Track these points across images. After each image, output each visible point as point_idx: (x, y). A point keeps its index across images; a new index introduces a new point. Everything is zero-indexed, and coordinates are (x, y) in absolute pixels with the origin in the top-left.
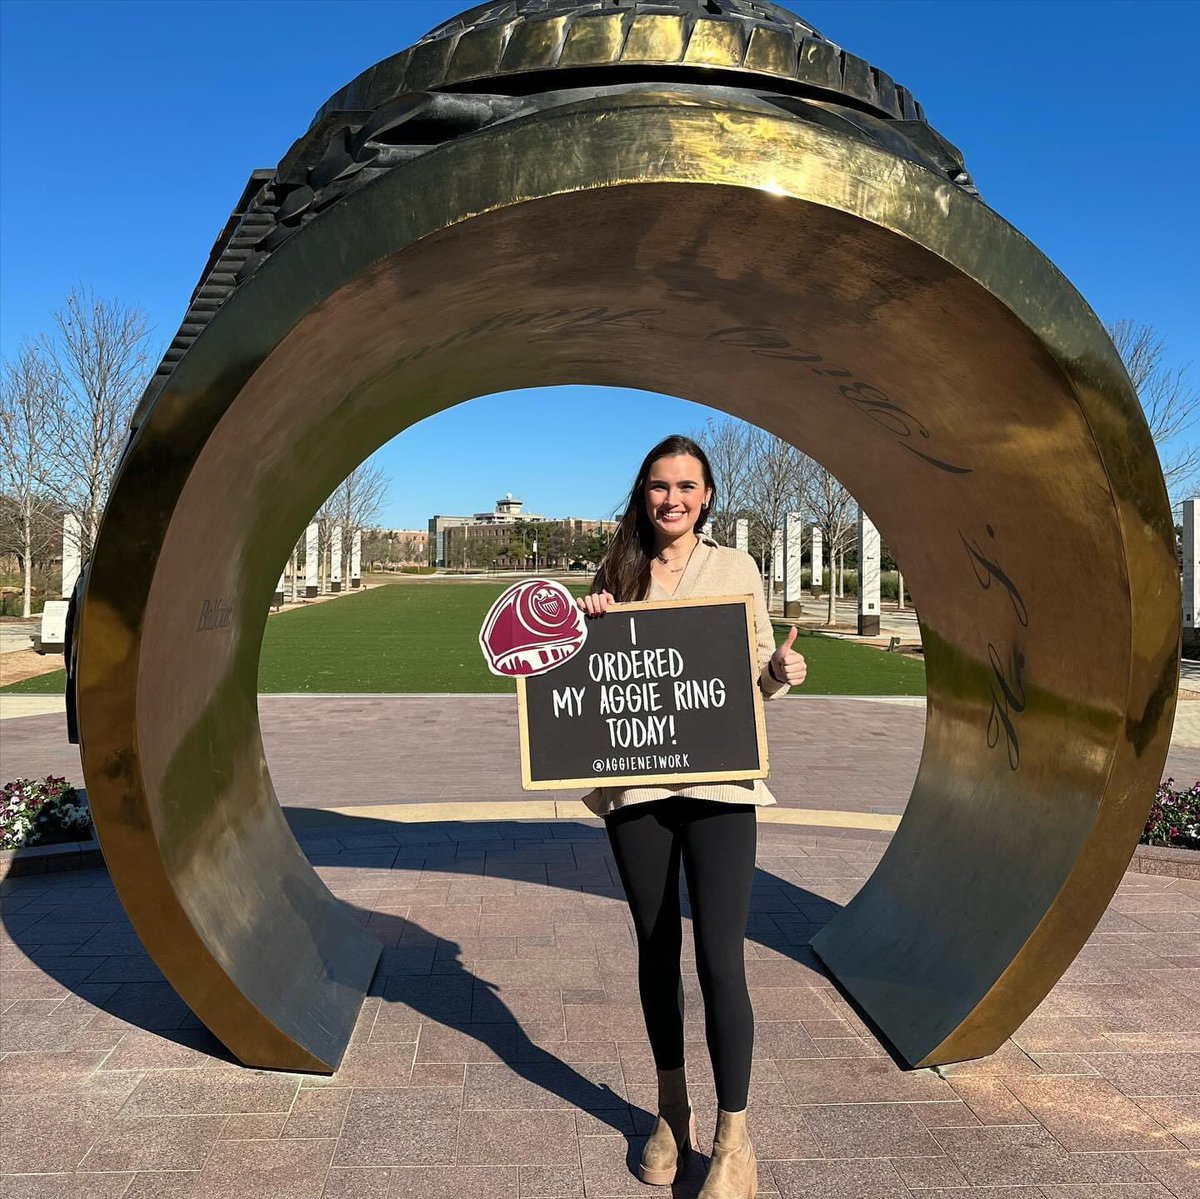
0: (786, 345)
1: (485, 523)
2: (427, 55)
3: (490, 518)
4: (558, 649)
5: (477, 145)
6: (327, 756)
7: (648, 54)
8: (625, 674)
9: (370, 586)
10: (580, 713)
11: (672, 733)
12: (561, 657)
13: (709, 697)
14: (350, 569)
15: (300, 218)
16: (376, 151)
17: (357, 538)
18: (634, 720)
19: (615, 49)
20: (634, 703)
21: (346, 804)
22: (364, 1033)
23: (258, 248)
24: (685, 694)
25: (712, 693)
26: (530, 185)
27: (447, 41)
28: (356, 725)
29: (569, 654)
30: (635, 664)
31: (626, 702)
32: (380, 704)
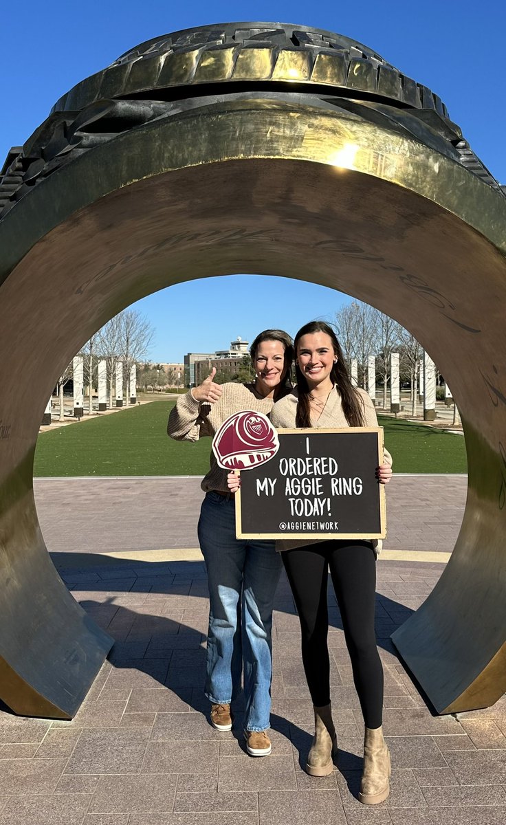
0: (361, 251)
1: (223, 358)
2: (112, 75)
3: (226, 354)
4: (261, 454)
5: (138, 136)
6: (103, 519)
7: (249, 74)
8: (301, 472)
9: (143, 403)
10: (272, 494)
11: (329, 509)
12: (262, 460)
13: (353, 488)
14: (129, 391)
15: (35, 182)
16: (80, 138)
17: (133, 370)
18: (306, 500)
19: (229, 71)
20: (306, 490)
21: (113, 551)
22: (95, 694)
23: (12, 199)
24: (338, 486)
25: (354, 486)
26: (171, 161)
27: (125, 66)
28: (124, 498)
29: (267, 458)
30: (308, 466)
31: (301, 489)
32: (141, 483)
